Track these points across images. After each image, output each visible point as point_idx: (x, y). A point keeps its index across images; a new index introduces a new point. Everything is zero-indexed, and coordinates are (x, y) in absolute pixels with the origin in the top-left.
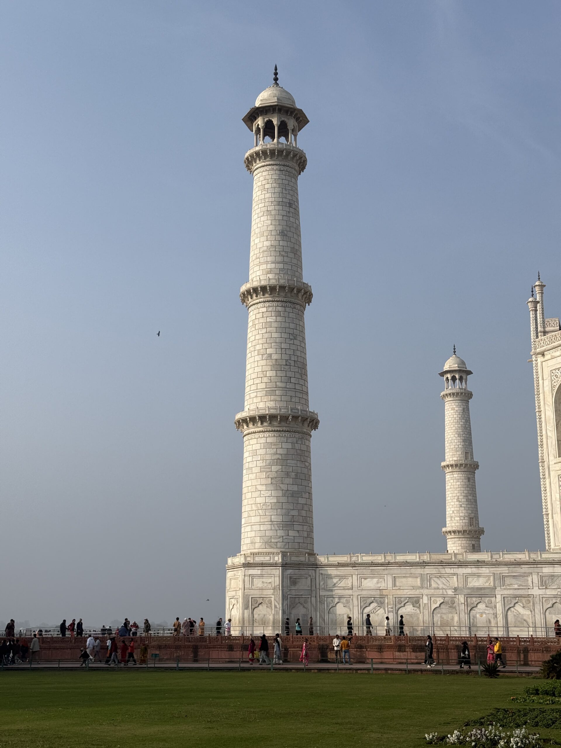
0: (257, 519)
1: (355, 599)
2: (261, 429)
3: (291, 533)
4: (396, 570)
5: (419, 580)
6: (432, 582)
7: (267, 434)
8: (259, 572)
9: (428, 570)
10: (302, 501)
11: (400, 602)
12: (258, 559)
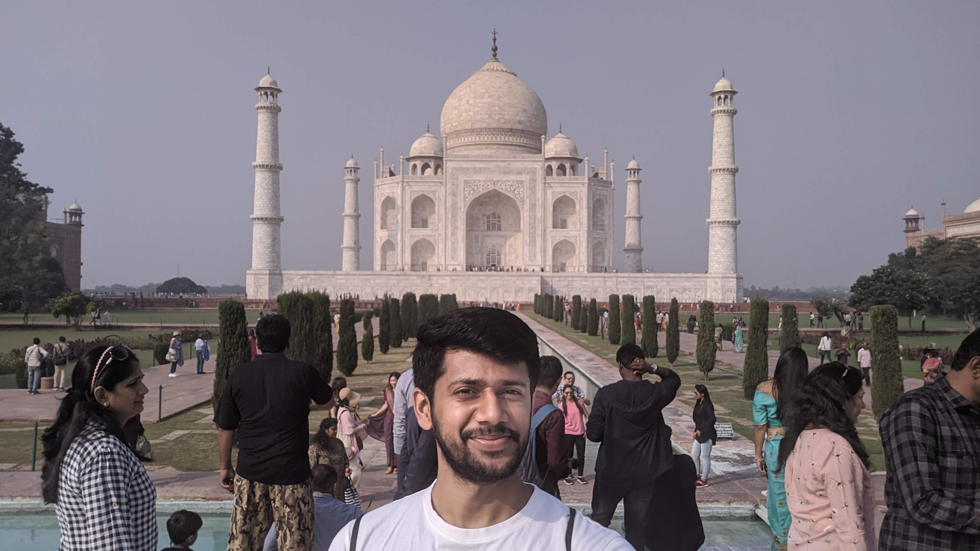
0: (259, 257)
3: (273, 262)
7: (263, 224)
8: (260, 277)
12: (260, 273)
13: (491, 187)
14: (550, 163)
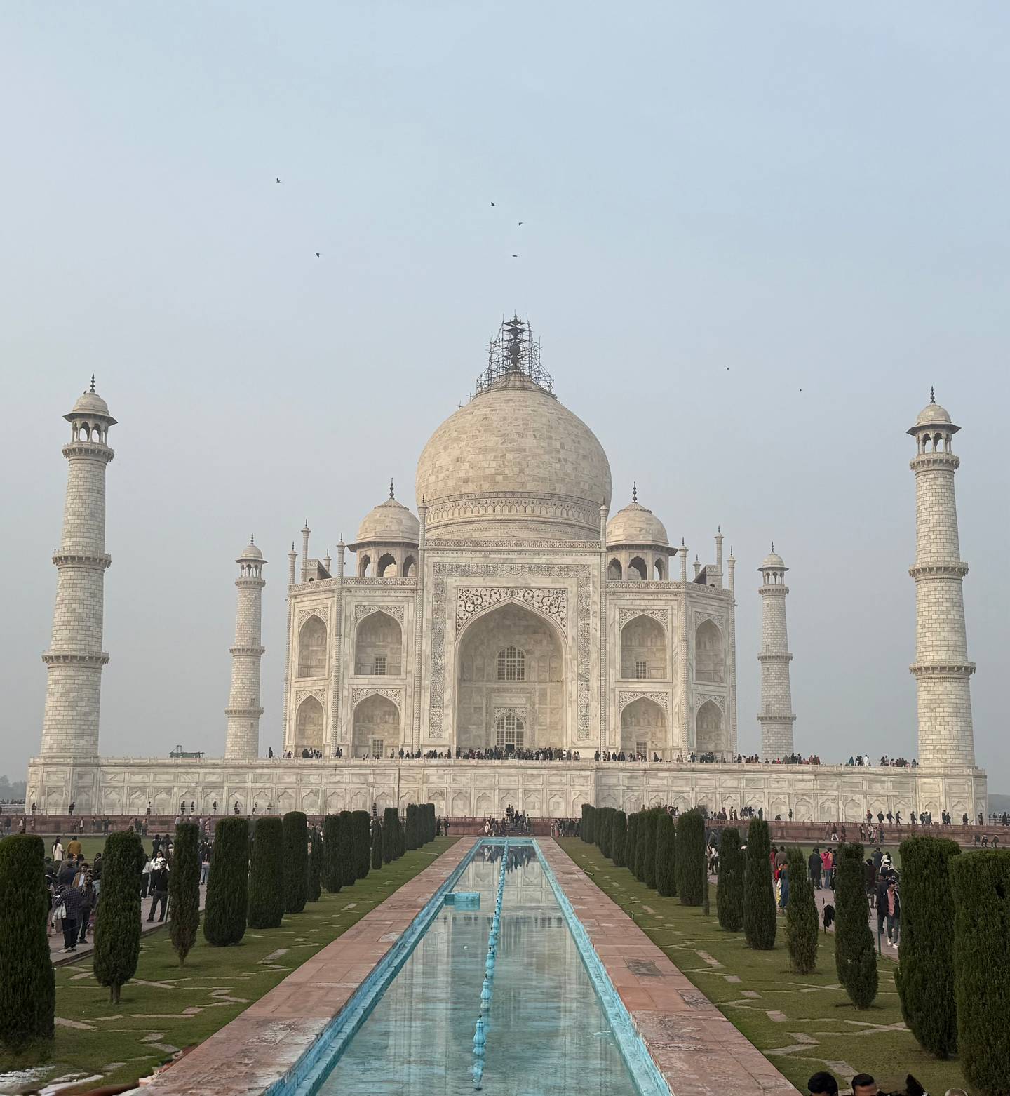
0: (56, 731)
1: (125, 789)
2: (63, 665)
3: (81, 742)
4: (156, 769)
5: (172, 776)
6: (181, 778)
7: (68, 669)
8: (55, 770)
9: (180, 770)
10: (91, 718)
11: (158, 791)
12: (55, 761)
13: (505, 599)
14: (618, 557)
